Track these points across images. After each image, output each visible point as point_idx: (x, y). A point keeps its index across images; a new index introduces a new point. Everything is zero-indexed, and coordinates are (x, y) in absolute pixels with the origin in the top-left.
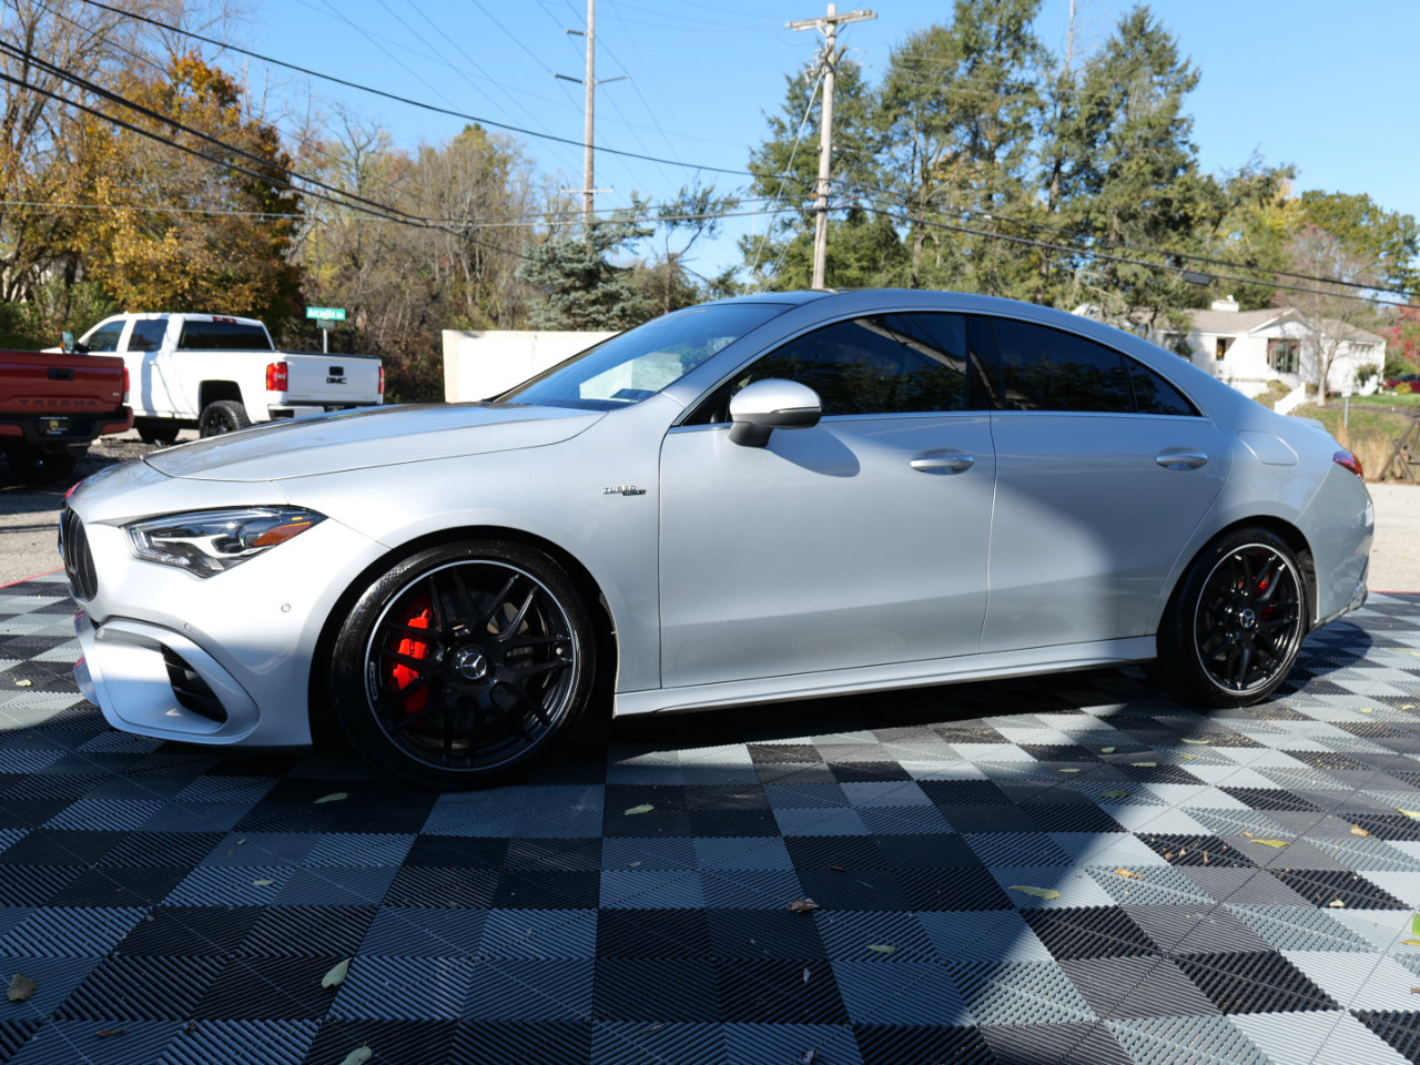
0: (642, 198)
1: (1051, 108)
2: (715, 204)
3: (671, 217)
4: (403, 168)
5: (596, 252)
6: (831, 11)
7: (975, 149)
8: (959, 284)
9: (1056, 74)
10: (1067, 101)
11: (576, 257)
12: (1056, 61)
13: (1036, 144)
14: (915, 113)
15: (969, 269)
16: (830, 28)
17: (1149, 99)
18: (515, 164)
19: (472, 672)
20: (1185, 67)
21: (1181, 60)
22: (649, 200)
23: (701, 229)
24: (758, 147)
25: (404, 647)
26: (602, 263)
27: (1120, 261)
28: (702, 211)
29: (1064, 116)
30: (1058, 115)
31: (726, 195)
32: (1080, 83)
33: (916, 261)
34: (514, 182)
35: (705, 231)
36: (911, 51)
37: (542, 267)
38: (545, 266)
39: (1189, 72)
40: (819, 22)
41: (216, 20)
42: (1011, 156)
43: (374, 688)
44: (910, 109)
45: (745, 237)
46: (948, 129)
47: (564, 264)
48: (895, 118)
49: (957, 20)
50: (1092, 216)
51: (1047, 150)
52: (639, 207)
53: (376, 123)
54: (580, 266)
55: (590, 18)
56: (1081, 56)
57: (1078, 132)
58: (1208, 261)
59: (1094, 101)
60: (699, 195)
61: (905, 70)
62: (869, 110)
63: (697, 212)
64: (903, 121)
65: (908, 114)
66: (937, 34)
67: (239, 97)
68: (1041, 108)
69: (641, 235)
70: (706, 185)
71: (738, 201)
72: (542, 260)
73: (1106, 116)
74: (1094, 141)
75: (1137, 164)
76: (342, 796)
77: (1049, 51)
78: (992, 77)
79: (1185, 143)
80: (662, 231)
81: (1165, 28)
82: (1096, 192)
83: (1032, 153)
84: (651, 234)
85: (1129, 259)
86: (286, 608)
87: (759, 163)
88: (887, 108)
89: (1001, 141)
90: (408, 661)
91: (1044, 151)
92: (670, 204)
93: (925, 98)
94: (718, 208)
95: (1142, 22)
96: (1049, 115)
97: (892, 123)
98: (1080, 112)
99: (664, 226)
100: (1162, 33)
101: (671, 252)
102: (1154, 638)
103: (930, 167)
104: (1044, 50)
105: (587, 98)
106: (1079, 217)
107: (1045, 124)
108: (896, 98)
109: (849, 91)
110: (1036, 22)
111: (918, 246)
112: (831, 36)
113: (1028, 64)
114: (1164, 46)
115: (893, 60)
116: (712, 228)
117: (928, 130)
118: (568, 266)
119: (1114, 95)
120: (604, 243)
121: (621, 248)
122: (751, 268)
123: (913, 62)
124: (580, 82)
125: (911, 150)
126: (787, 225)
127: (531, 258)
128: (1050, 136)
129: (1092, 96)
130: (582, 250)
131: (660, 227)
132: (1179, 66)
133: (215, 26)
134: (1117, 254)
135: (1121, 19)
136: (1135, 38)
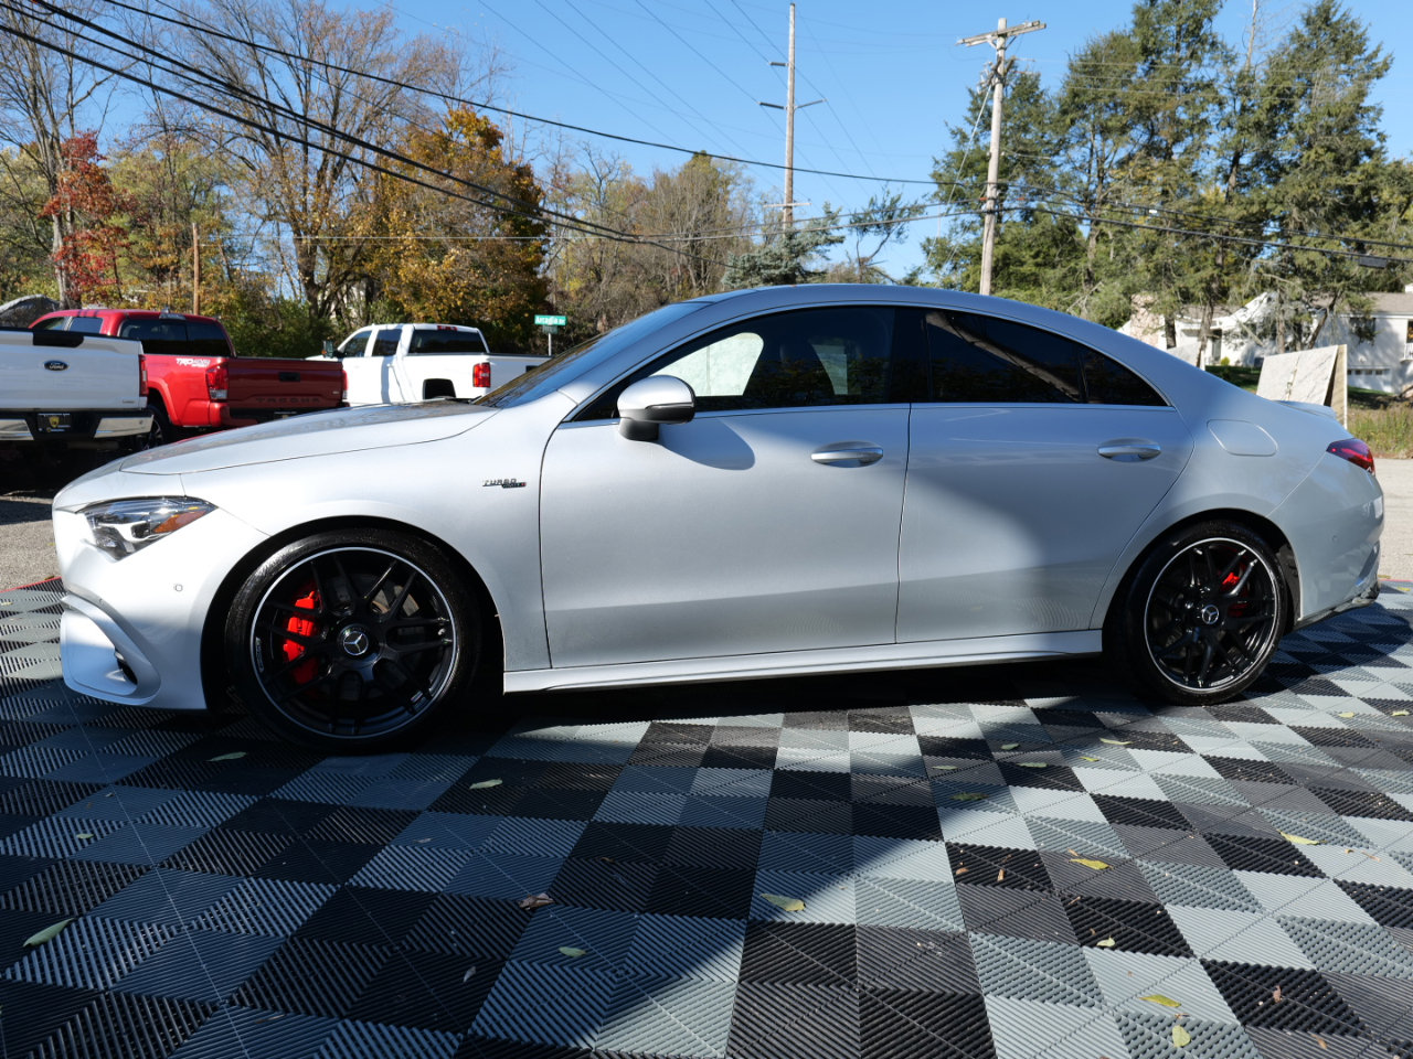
0: (833, 209)
1: (1231, 102)
2: (902, 210)
3: (862, 224)
4: (638, 193)
5: (791, 259)
6: (1001, 25)
7: (1151, 149)
8: (1130, 276)
9: (1236, 69)
10: (1247, 94)
11: (773, 264)
12: (1236, 57)
13: (1214, 139)
14: (1092, 116)
15: (1141, 263)
16: (1000, 42)
17: (1333, 86)
18: (736, 184)
19: (353, 649)
20: (1375, 54)
21: (1370, 48)
22: (840, 210)
23: (889, 234)
24: (941, 156)
25: (292, 624)
26: (798, 268)
27: (1297, 249)
28: (890, 217)
29: (1244, 108)
30: (1238, 107)
31: (912, 203)
32: (1260, 75)
33: (1091, 256)
34: (734, 200)
35: (893, 236)
36: (1090, 57)
37: (744, 274)
38: (747, 274)
39: (1380, 59)
40: (989, 36)
41: (483, 78)
42: (1186, 151)
43: (260, 661)
44: (1087, 112)
45: (928, 240)
46: (1123, 130)
47: (762, 271)
48: (1073, 122)
49: (1136, 24)
50: (1269, 206)
51: (1225, 145)
52: (832, 216)
53: (616, 156)
54: (777, 272)
55: (791, 51)
56: (1263, 49)
57: (1258, 125)
58: (1393, 246)
59: (1275, 92)
60: (888, 204)
61: (1083, 76)
62: (1047, 116)
63: (885, 219)
64: (1081, 123)
65: (1085, 117)
66: (1115, 40)
67: (501, 141)
68: (1220, 104)
69: (832, 242)
70: (893, 194)
71: (923, 207)
72: (744, 268)
73: (1288, 106)
74: (1276, 132)
75: (1316, 152)
76: (240, 755)
77: (1229, 47)
78: (1169, 77)
79: (1371, 131)
80: (852, 238)
81: (1353, 16)
82: (1275, 183)
83: (1209, 147)
84: (841, 240)
85: (1307, 247)
86: (178, 588)
87: (942, 171)
88: (1064, 112)
89: (1177, 139)
90: (296, 637)
91: (1221, 145)
92: (860, 211)
93: (1101, 102)
94: (905, 214)
95: (1327, 11)
96: (1228, 109)
97: (1070, 127)
98: (1261, 103)
99: (855, 233)
100: (1349, 22)
101: (861, 256)
102: (1101, 632)
103: (1106, 166)
104: (1223, 47)
105: (788, 122)
106: (1255, 209)
107: (1223, 119)
108: (1073, 103)
109: (1028, 99)
110: (1216, 19)
111: (1093, 242)
112: (1001, 48)
113: (1206, 62)
114: (1351, 34)
115: (1071, 67)
116: (899, 234)
117: (1105, 131)
118: (765, 272)
119: (1297, 85)
120: (801, 251)
121: (814, 254)
122: (933, 268)
123: (1091, 68)
124: (781, 108)
125: (1088, 151)
126: (966, 228)
127: (735, 266)
128: (1228, 130)
129: (1273, 88)
130: (780, 258)
131: (851, 234)
132: (1367, 54)
133: (482, 83)
134: (1295, 242)
135: (1305, 11)
136: (1320, 29)
